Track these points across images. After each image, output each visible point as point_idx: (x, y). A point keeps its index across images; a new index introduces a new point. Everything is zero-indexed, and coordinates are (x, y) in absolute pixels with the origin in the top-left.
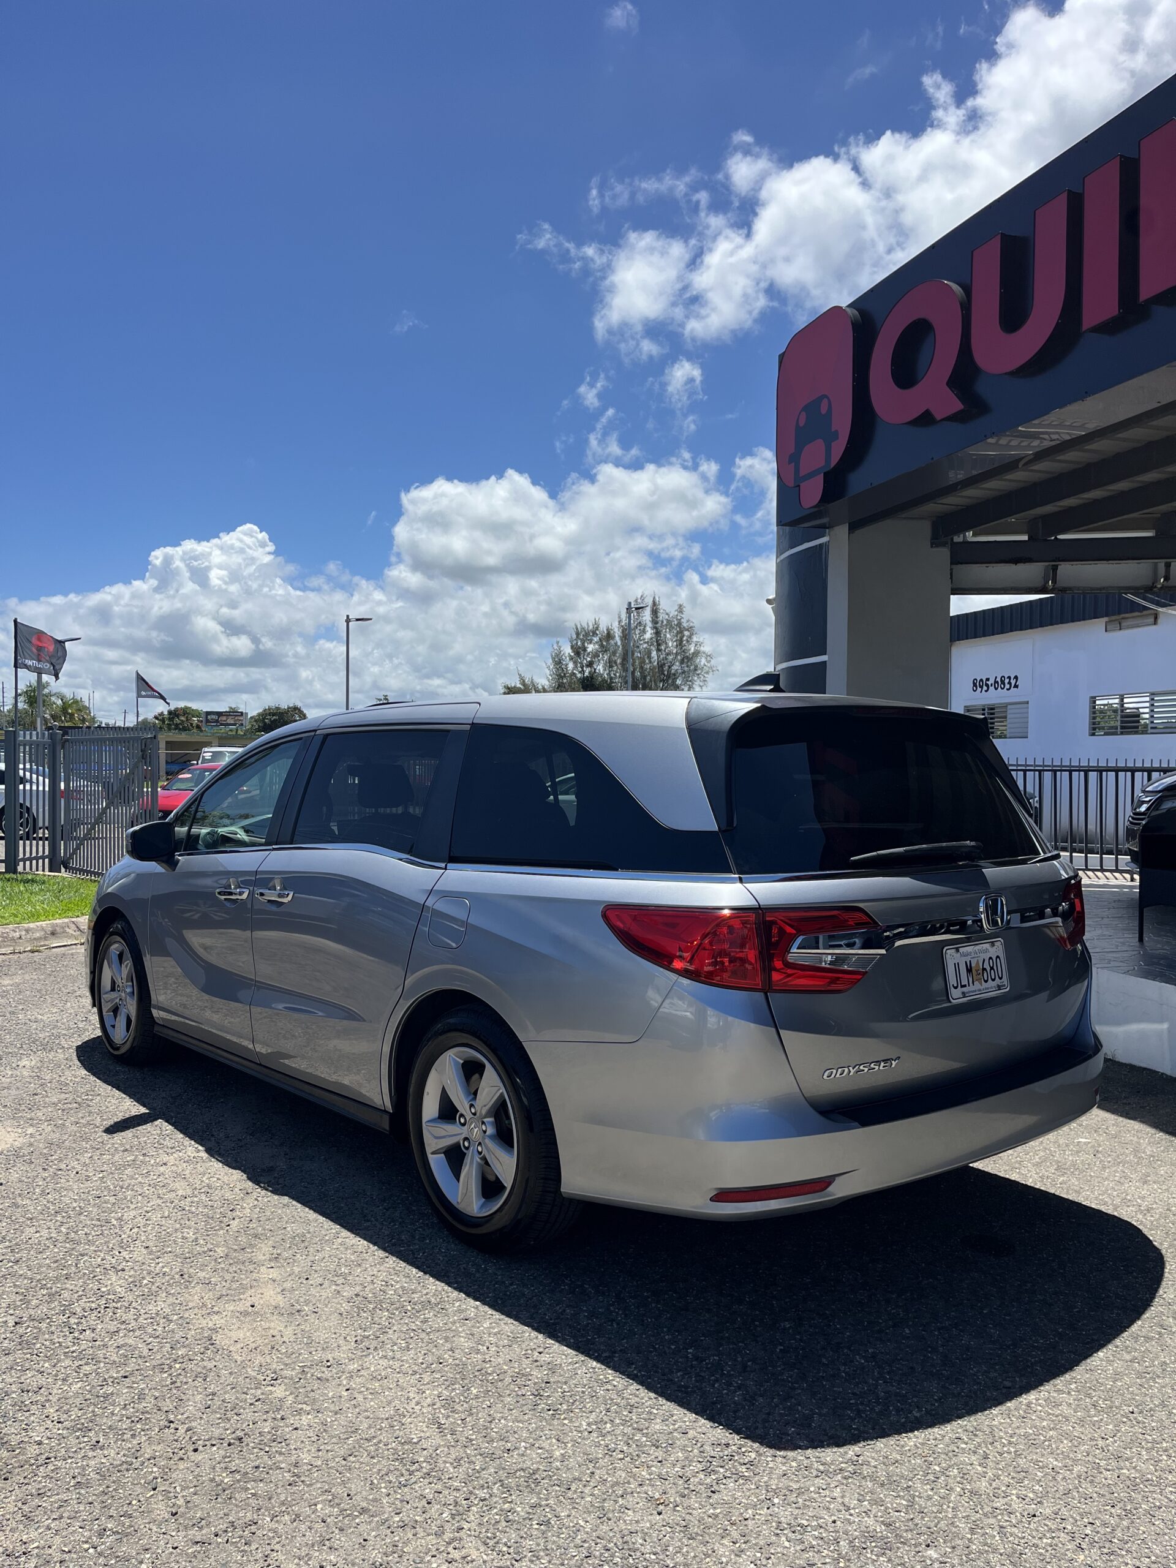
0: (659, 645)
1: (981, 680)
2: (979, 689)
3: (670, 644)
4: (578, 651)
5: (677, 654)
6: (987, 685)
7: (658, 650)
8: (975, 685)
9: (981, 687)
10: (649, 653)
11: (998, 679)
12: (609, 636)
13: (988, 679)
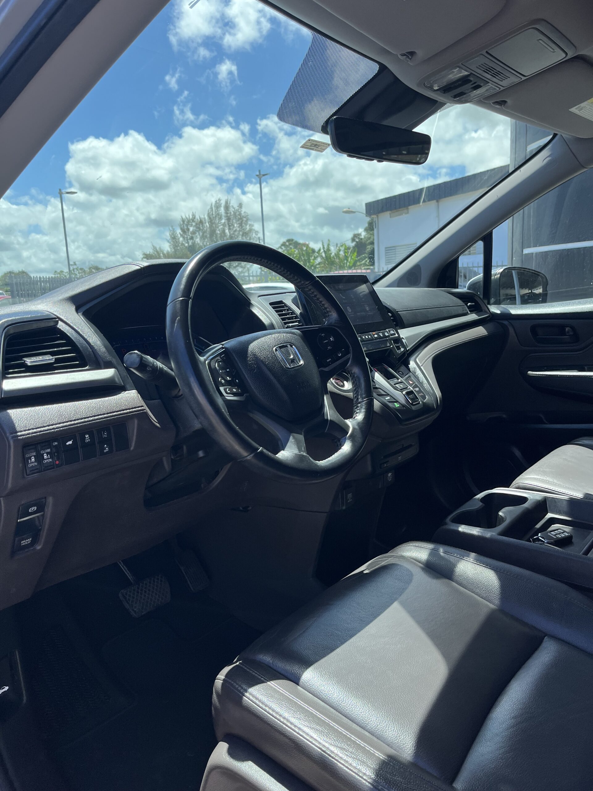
0: (229, 226)
4: (185, 231)
5: (239, 231)
10: (224, 231)
12: (202, 222)
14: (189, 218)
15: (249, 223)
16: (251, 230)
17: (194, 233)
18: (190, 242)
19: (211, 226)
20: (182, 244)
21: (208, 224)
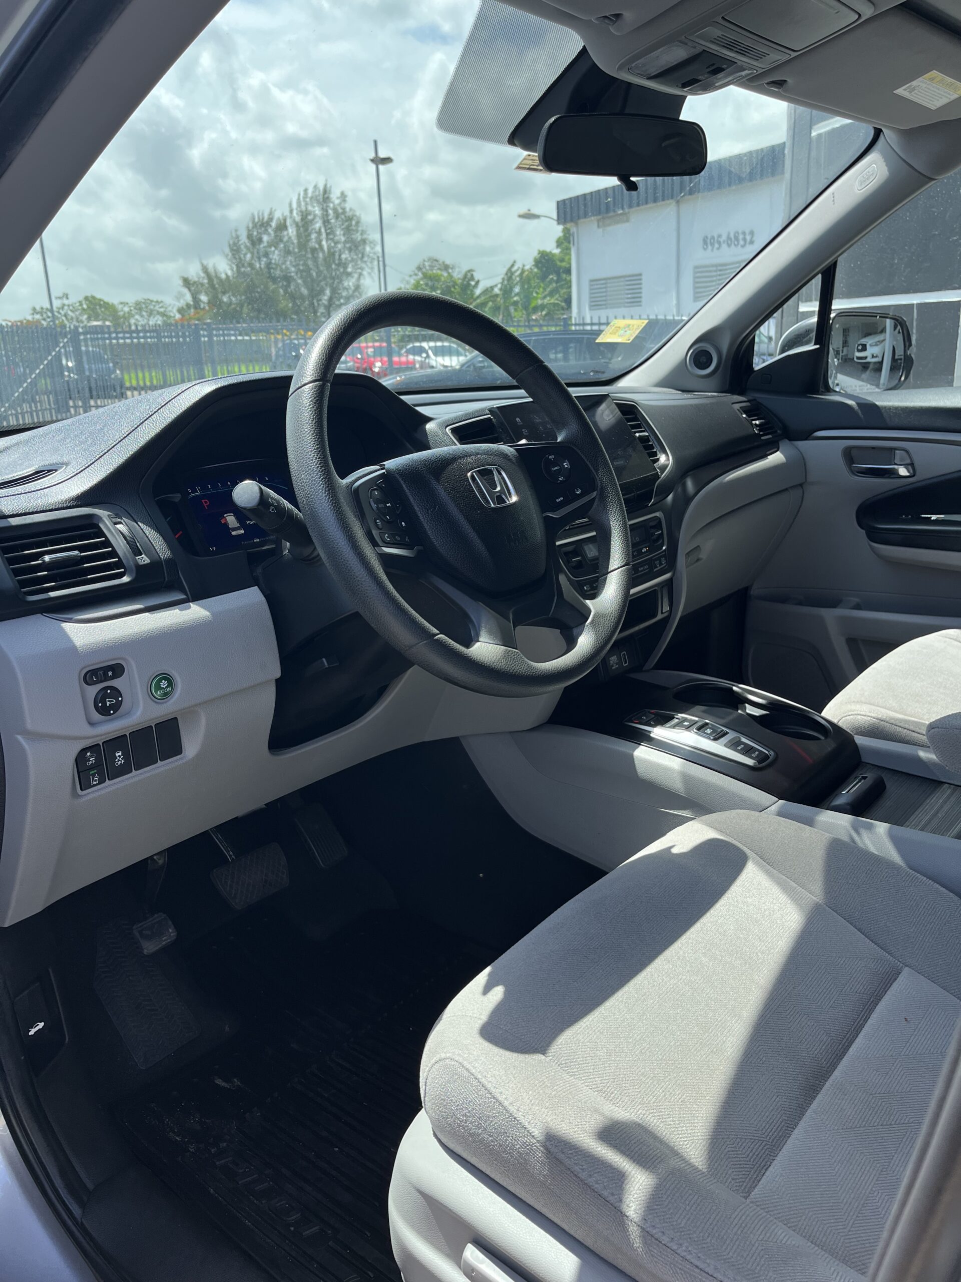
0: (327, 234)
1: (713, 238)
2: (710, 247)
3: (338, 233)
4: (255, 241)
5: (345, 242)
6: (719, 243)
7: (327, 239)
8: (705, 242)
9: (712, 244)
10: (319, 242)
11: (732, 236)
12: (282, 227)
13: (720, 236)
14: (263, 219)
15: (360, 228)
16: (364, 241)
17: (270, 245)
20: (251, 265)
21: (291, 231)
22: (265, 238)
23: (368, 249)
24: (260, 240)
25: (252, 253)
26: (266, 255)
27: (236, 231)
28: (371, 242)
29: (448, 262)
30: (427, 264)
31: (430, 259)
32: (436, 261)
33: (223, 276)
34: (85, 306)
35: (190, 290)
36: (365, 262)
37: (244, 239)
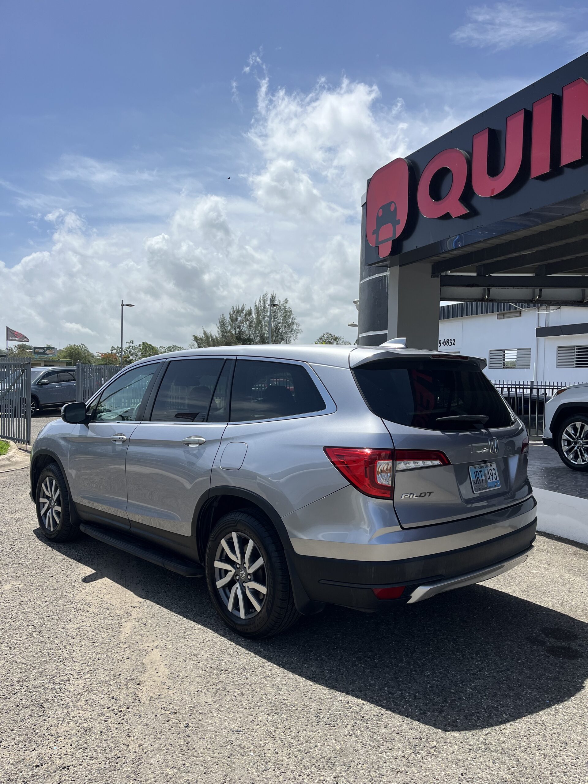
3: (280, 318)
4: (233, 320)
5: (283, 323)
12: (250, 313)
13: (440, 340)
14: (239, 308)
15: (292, 317)
16: (293, 323)
17: (242, 322)
18: (238, 330)
19: (257, 318)
20: (230, 331)
21: (254, 315)
22: (239, 319)
23: (295, 327)
24: (237, 319)
25: (231, 326)
26: (239, 327)
27: (223, 315)
28: (297, 324)
29: (336, 336)
30: (325, 336)
31: (327, 334)
32: (331, 335)
33: (214, 337)
34: (141, 348)
35: (197, 342)
36: (293, 334)
37: (228, 319)
